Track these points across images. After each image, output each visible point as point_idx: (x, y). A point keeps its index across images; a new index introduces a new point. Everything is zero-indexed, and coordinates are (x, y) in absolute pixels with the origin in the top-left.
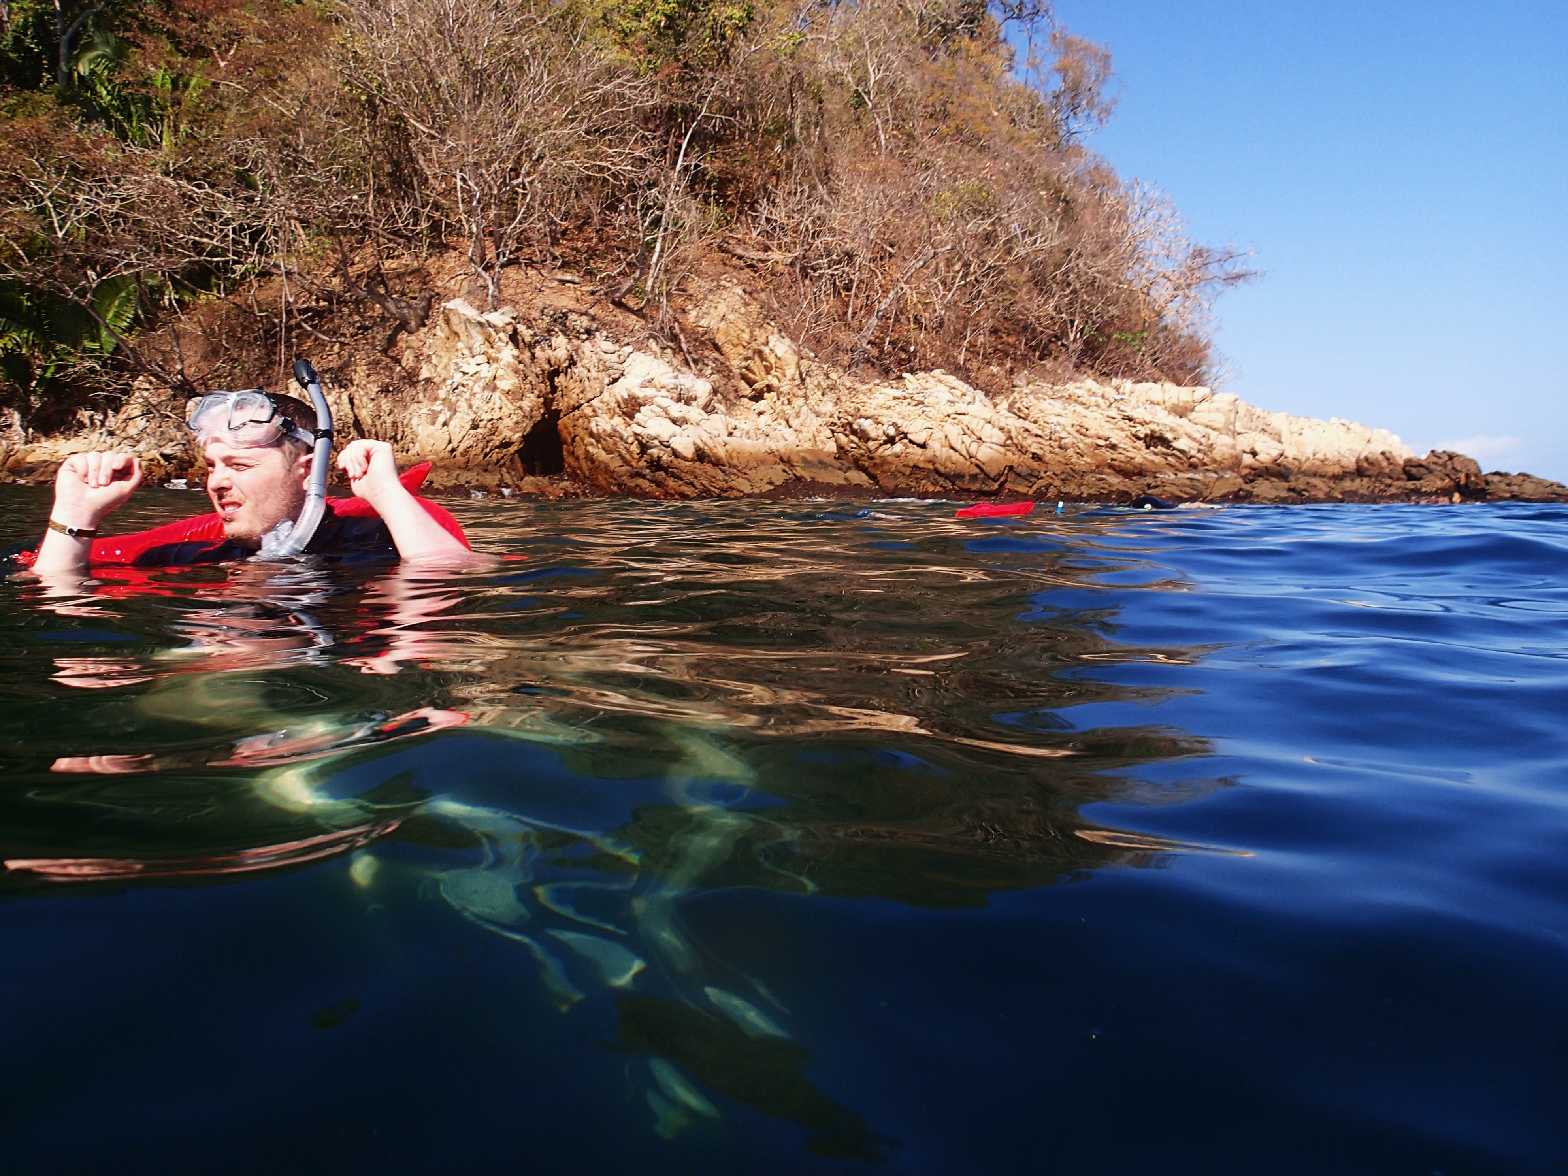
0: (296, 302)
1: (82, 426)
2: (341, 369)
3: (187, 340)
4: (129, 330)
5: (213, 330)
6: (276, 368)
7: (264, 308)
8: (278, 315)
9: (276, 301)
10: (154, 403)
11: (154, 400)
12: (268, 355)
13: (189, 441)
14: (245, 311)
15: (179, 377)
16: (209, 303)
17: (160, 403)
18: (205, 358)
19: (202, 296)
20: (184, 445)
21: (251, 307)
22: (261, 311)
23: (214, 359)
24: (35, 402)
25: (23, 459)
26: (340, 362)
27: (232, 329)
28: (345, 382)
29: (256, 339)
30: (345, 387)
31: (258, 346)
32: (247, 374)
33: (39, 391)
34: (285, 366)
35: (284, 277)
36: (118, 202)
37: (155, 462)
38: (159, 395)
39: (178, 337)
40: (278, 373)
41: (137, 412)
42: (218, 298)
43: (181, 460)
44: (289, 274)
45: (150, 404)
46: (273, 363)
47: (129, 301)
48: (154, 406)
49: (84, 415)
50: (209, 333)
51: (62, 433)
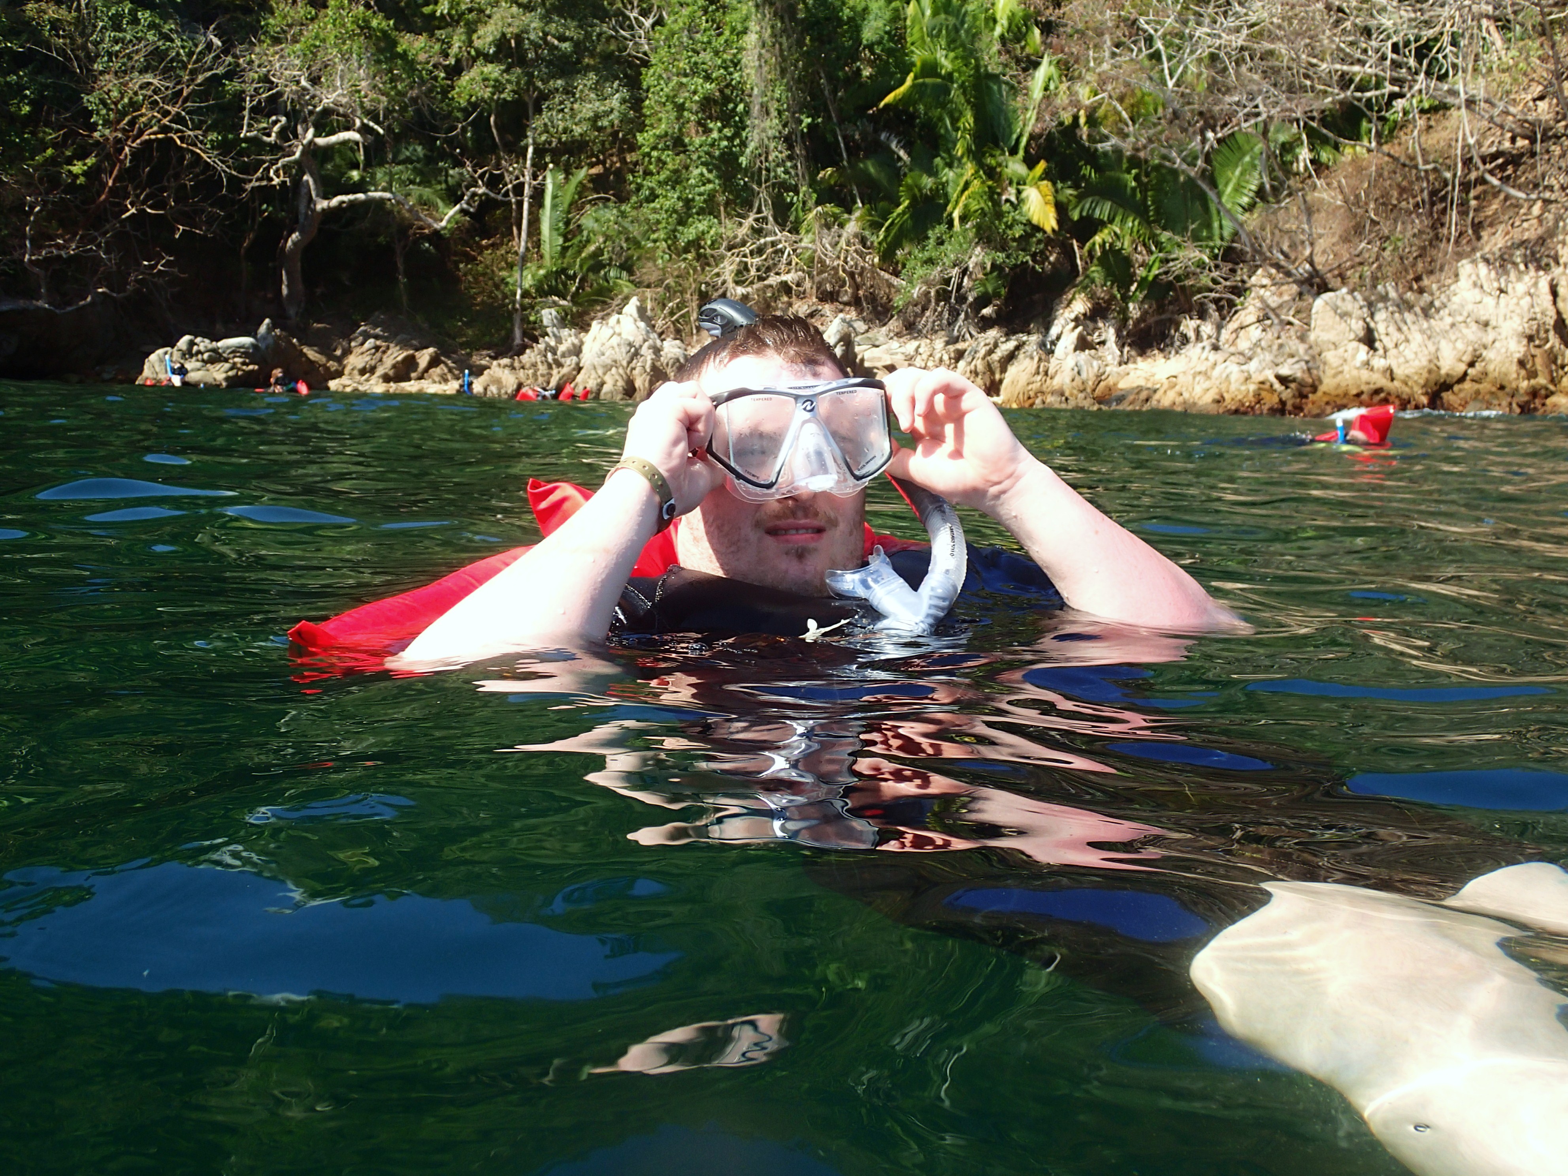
0: (1479, 144)
1: (1185, 340)
2: (1542, 240)
3: (1323, 214)
4: (1250, 208)
5: (1357, 197)
6: (1443, 245)
7: (1431, 158)
8: (1451, 168)
9: (1450, 146)
10: (1273, 305)
11: (1274, 301)
12: (1433, 227)
13: (1313, 357)
14: (1404, 165)
15: (1308, 266)
16: (1355, 159)
17: (1280, 306)
18: (1346, 239)
19: (1348, 151)
20: (1307, 362)
21: (1413, 158)
22: (1426, 162)
23: (1357, 240)
24: (1134, 311)
25: (1115, 384)
26: (1540, 231)
27: (1386, 195)
28: (1545, 261)
29: (1417, 206)
30: (1546, 268)
31: (1419, 215)
32: (1401, 258)
33: (1140, 296)
34: (1457, 242)
35: (1463, 110)
36: (1245, 31)
37: (1267, 386)
38: (1281, 294)
39: (1309, 211)
40: (1446, 253)
41: (1253, 318)
42: (1369, 150)
43: (1301, 384)
44: (1470, 103)
45: (1268, 306)
46: (1437, 238)
47: (1254, 167)
48: (1273, 310)
49: (1188, 325)
50: (1353, 203)
51: (1161, 350)
